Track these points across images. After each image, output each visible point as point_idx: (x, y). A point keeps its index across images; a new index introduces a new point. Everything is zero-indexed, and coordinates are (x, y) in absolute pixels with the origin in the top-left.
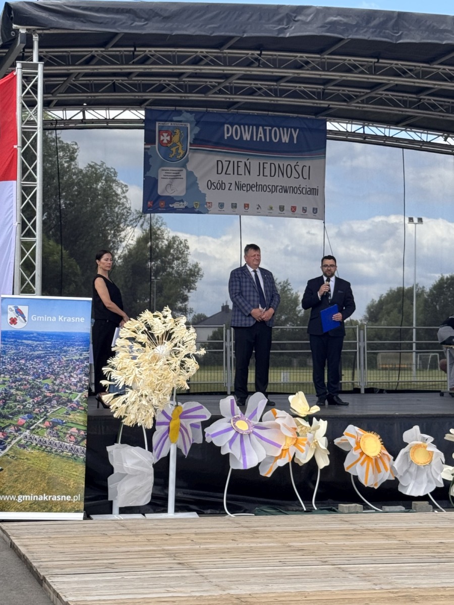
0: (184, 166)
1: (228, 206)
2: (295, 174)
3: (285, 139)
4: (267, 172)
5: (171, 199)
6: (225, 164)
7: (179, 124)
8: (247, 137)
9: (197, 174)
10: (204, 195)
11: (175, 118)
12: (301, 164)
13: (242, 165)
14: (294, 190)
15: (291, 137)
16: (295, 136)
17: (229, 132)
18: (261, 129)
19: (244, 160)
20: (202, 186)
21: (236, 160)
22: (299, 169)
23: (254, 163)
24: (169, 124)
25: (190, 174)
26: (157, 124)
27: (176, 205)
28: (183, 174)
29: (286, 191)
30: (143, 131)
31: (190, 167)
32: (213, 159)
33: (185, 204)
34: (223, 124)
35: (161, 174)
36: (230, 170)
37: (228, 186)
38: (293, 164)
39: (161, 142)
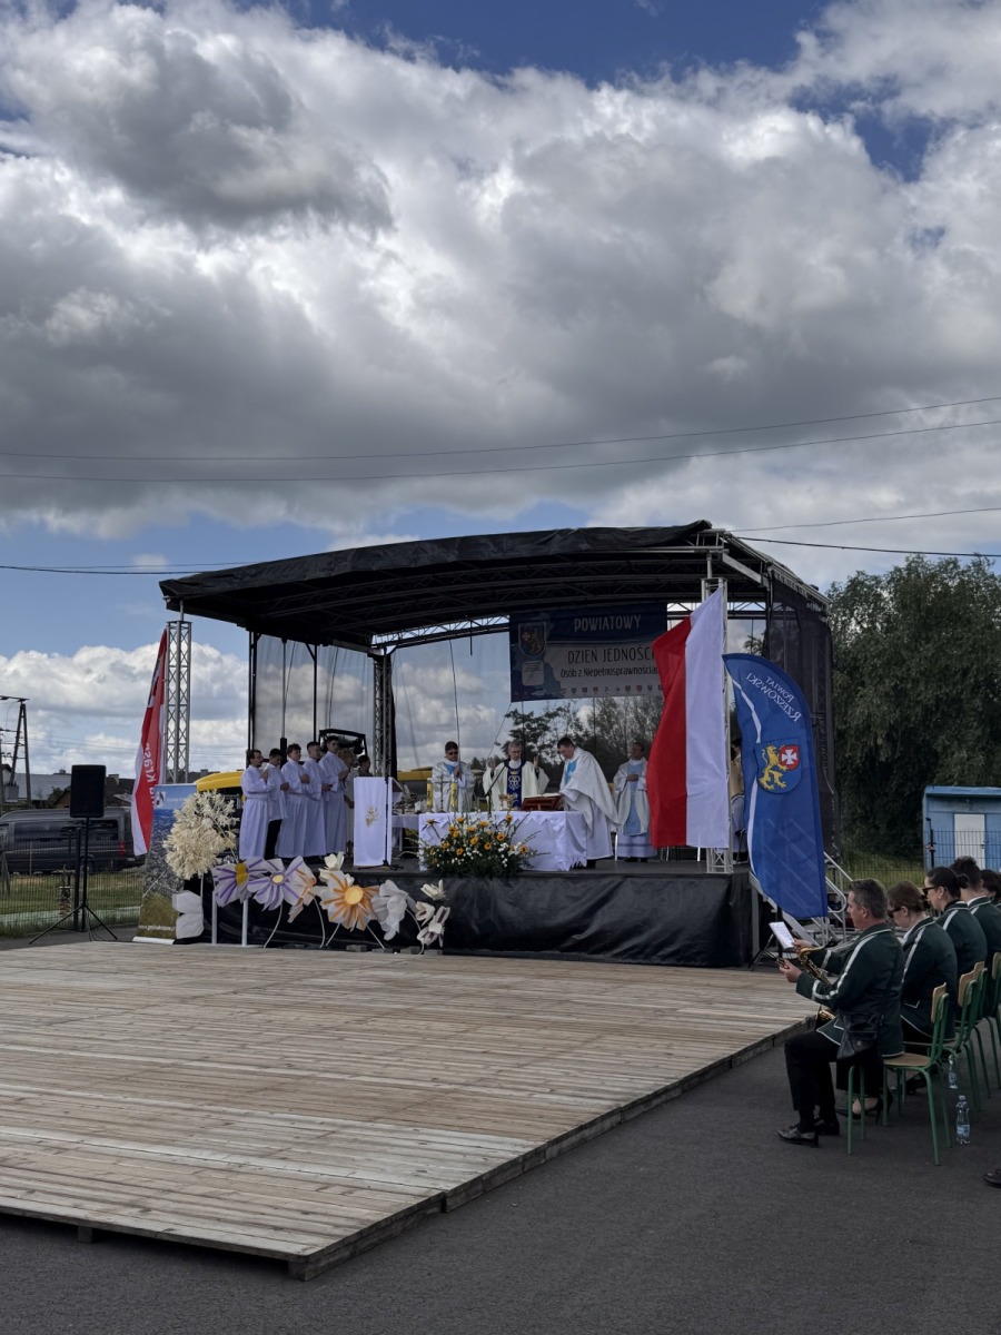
0: (542, 659)
1: (579, 691)
2: (638, 656)
3: (628, 625)
4: (612, 657)
5: (532, 689)
6: (576, 654)
7: (537, 624)
8: (593, 628)
9: (552, 665)
10: (559, 683)
11: (534, 619)
12: (644, 646)
13: (589, 653)
14: (637, 671)
15: (634, 623)
16: (637, 622)
17: (579, 624)
18: (606, 619)
19: (591, 648)
20: (557, 675)
21: (584, 649)
22: (642, 651)
23: (600, 651)
24: (529, 624)
25: (547, 666)
26: (519, 626)
27: (536, 693)
28: (541, 666)
29: (630, 672)
30: (508, 633)
31: (546, 659)
32: (565, 650)
33: (545, 691)
34: (573, 619)
35: (524, 667)
36: (580, 660)
37: (578, 673)
38: (636, 646)
39: (523, 640)
